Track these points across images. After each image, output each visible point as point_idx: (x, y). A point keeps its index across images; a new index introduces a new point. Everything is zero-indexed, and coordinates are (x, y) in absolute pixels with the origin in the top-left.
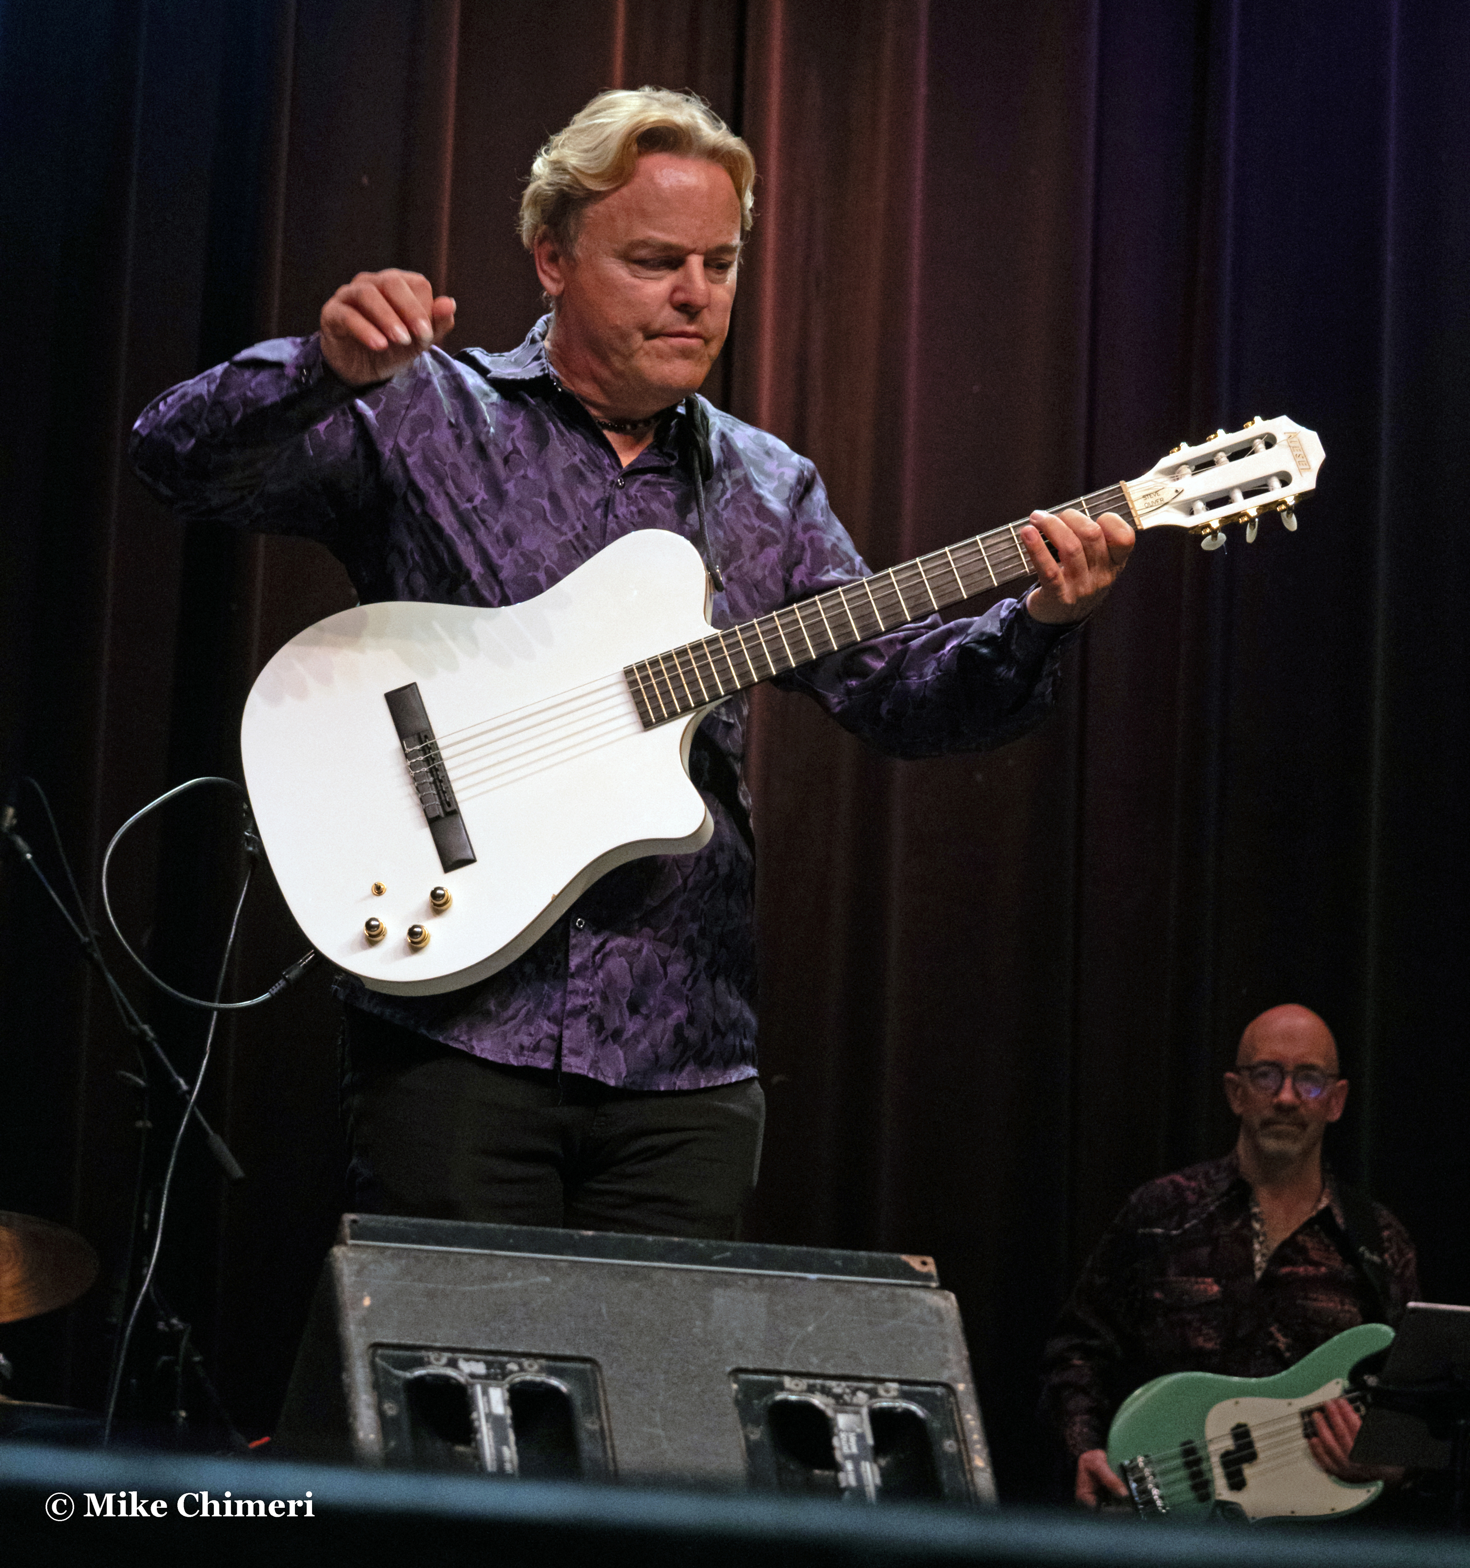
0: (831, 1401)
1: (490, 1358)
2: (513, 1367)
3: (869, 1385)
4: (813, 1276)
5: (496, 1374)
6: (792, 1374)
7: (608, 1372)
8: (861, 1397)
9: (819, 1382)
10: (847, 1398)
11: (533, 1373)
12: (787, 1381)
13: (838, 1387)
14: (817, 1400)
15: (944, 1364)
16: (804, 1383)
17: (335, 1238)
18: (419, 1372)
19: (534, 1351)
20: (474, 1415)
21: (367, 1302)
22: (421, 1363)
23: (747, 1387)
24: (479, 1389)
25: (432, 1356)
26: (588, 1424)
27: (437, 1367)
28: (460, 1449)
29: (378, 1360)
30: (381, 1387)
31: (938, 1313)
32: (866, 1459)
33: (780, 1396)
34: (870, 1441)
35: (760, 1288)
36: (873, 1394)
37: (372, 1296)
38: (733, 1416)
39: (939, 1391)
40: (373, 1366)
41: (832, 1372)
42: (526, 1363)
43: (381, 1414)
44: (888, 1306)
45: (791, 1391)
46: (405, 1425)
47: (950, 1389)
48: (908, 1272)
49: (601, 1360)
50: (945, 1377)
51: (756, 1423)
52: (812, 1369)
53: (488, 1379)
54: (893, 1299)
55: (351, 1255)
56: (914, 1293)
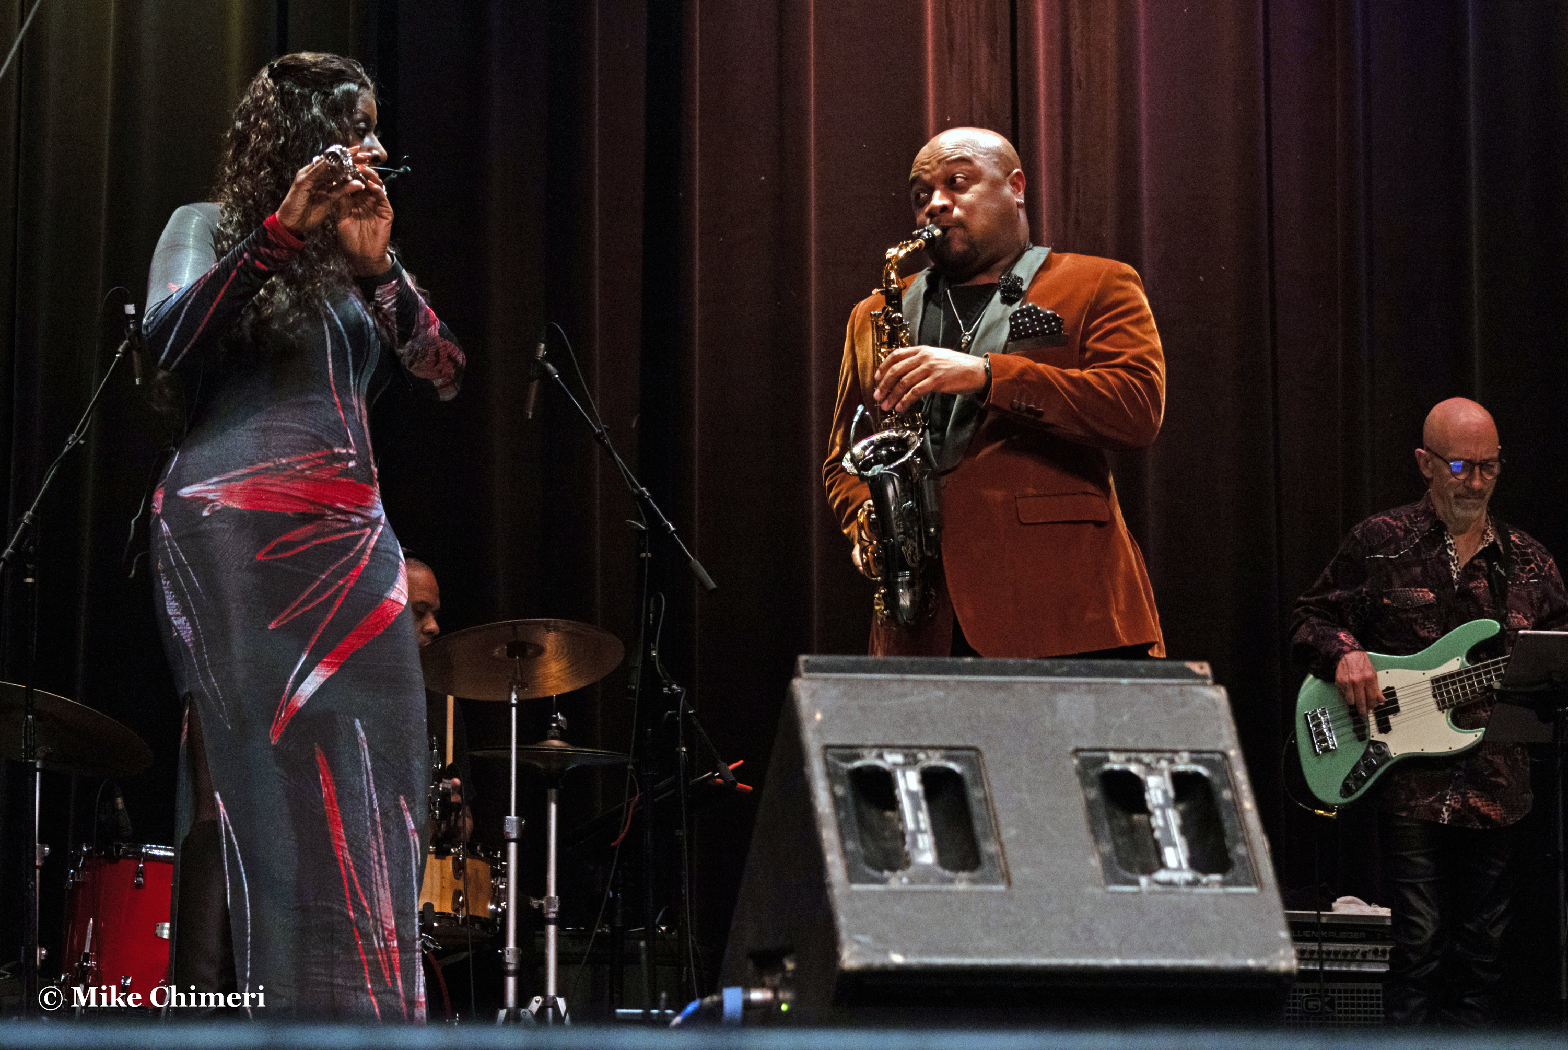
0: (1142, 768)
1: (906, 751)
2: (921, 756)
3: (1168, 755)
4: (1125, 681)
5: (911, 762)
6: (1116, 751)
7: (987, 756)
8: (1164, 764)
9: (1133, 755)
10: (1153, 765)
11: (935, 760)
12: (1112, 756)
13: (1147, 758)
14: (1134, 768)
15: (1219, 737)
16: (1123, 757)
17: (792, 672)
18: (857, 764)
19: (936, 744)
20: (897, 792)
21: (818, 716)
22: (857, 757)
23: (1083, 761)
24: (899, 774)
25: (865, 752)
26: (975, 794)
27: (869, 759)
28: (889, 814)
29: (830, 758)
30: (832, 775)
31: (1214, 703)
32: (1169, 806)
33: (1107, 767)
34: (1171, 794)
35: (1089, 692)
36: (1172, 761)
37: (824, 712)
38: (1076, 781)
39: (1217, 757)
40: (826, 762)
41: (1141, 746)
42: (930, 753)
43: (833, 795)
44: (1179, 699)
45: (1115, 763)
46: (850, 799)
47: (1225, 755)
48: (1190, 674)
49: (982, 748)
50: (1220, 746)
51: (1091, 785)
52: (1128, 746)
53: (906, 765)
54: (1181, 694)
55: (806, 684)
56: (1196, 689)
